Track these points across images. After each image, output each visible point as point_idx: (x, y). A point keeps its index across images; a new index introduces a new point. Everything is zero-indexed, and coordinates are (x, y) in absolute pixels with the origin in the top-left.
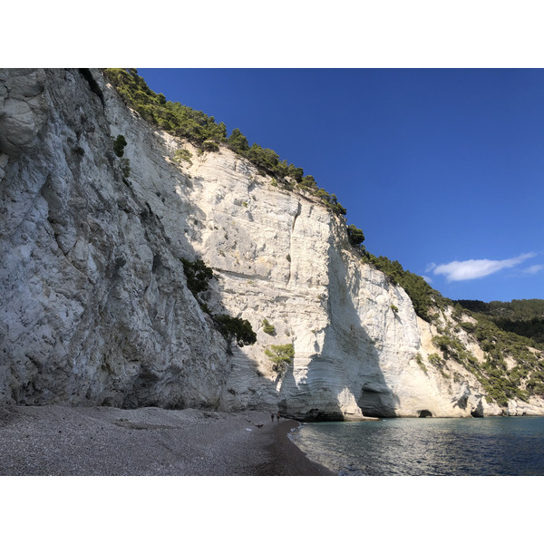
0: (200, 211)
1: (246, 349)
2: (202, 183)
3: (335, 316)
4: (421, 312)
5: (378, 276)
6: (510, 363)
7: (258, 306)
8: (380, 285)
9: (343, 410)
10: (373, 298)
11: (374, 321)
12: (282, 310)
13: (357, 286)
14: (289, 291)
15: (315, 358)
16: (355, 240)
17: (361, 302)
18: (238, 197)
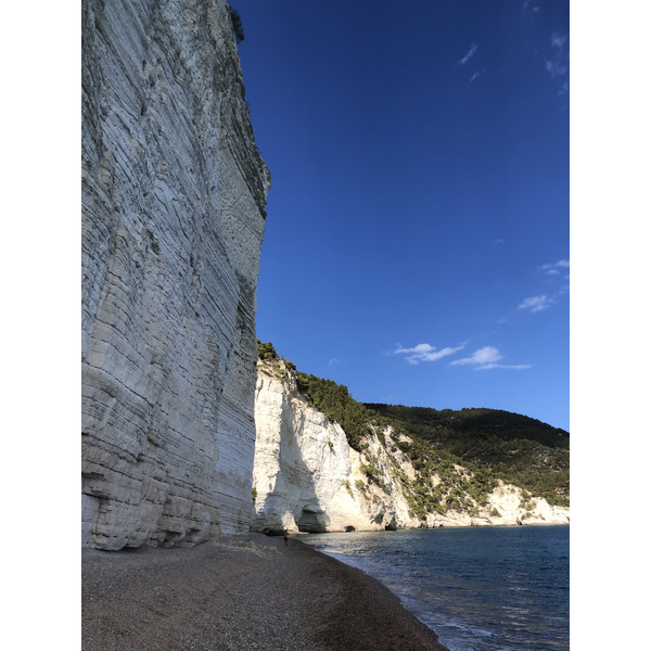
4: (353, 443)
5: (319, 417)
6: (436, 480)
8: (320, 425)
10: (314, 436)
11: (314, 456)
13: (302, 427)
17: (304, 441)
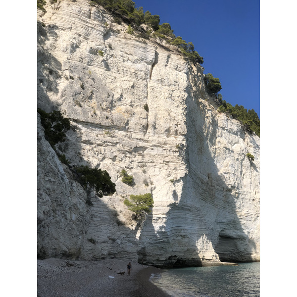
0: (56, 60)
1: (105, 199)
2: (56, 31)
3: (193, 166)
5: (235, 125)
7: (116, 156)
8: (236, 134)
9: (201, 255)
10: (229, 146)
12: (140, 160)
13: (214, 135)
14: (147, 141)
15: (173, 206)
16: (212, 89)
17: (218, 151)
18: (94, 45)
